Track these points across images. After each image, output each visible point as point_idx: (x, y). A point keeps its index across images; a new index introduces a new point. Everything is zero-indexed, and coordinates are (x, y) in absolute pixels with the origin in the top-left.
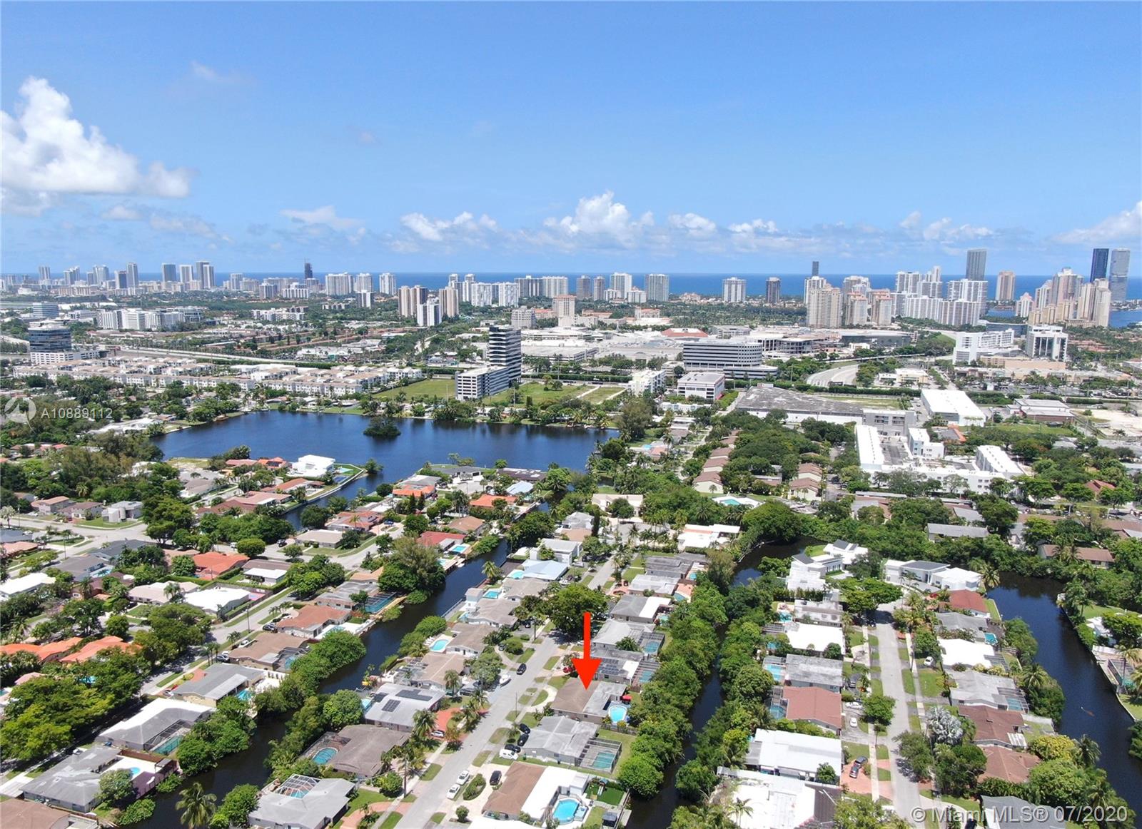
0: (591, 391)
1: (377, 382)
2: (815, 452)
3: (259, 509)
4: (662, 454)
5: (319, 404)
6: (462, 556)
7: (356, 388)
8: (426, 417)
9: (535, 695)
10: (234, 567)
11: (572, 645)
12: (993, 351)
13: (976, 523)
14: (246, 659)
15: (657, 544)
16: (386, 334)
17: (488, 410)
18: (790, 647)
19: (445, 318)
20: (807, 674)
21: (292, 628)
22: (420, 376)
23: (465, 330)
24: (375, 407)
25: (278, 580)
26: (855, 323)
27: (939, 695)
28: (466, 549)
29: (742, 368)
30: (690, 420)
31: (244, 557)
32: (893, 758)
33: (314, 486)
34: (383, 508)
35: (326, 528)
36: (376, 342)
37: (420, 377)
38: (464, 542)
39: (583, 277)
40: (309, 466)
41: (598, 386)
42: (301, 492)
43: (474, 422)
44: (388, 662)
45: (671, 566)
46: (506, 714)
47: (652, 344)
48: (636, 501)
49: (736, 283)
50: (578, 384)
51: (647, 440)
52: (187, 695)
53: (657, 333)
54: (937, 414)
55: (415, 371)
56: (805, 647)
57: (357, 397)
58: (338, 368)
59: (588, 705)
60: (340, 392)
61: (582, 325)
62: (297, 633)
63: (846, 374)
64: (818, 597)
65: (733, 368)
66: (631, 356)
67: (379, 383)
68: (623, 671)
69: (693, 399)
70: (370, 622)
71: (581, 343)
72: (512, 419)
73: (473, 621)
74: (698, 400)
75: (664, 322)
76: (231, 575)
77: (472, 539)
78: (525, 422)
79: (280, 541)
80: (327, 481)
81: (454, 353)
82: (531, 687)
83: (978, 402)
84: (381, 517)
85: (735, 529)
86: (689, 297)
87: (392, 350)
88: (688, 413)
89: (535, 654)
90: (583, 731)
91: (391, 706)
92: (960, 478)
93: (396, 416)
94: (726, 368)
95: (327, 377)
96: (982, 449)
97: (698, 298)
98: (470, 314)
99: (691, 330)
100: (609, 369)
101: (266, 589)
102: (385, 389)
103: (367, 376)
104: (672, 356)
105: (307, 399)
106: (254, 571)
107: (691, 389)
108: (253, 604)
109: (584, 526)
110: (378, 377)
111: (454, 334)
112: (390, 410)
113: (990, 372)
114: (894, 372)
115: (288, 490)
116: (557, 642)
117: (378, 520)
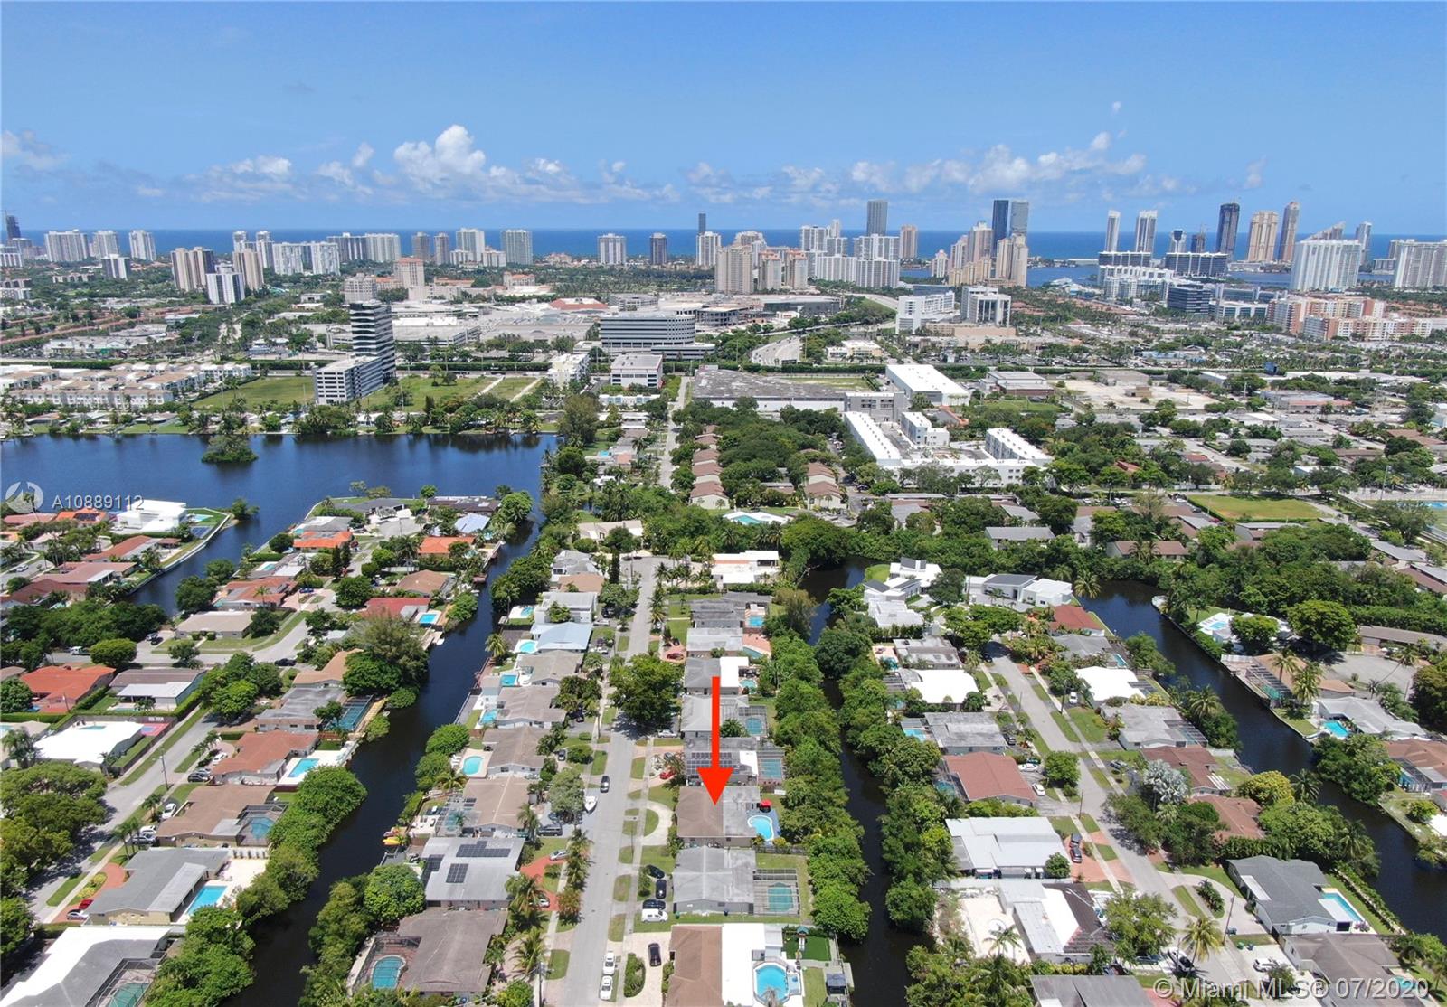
0: (495, 383)
1: (190, 385)
2: (813, 447)
3: (93, 590)
4: (633, 463)
5: (115, 421)
6: (437, 628)
7: (165, 395)
8: (285, 431)
9: (641, 818)
10: (95, 687)
11: (652, 738)
12: (938, 318)
13: (1032, 522)
14: (189, 835)
15: (689, 584)
16: (170, 317)
17: (374, 416)
18: (924, 703)
19: (248, 292)
20: (961, 737)
21: (241, 773)
22: (250, 373)
23: (283, 308)
24: (204, 421)
25: (179, 699)
26: (769, 288)
27: (1106, 739)
28: (437, 616)
29: (673, 347)
30: (643, 415)
31: (104, 670)
32: (1104, 828)
33: (165, 546)
34: (290, 569)
35: (215, 609)
36: (163, 327)
37: (251, 375)
38: (430, 607)
39: (420, 234)
40: (147, 517)
41: (500, 378)
42: (151, 558)
43: (356, 434)
44: (412, 806)
45: (724, 613)
46: (617, 855)
47: (548, 319)
48: (636, 529)
49: (615, 241)
50: (473, 376)
51: (601, 445)
52: (115, 914)
53: (545, 305)
54: (919, 393)
55: (241, 367)
56: (940, 701)
57: (169, 407)
58: (122, 367)
59: (725, 823)
60: (140, 402)
61: (441, 298)
62: (249, 780)
63: (791, 349)
64: (917, 633)
65: (663, 346)
66: (528, 335)
67: (192, 386)
68: (744, 767)
69: (634, 390)
70: (351, 745)
71: (453, 320)
72: (410, 428)
73: (504, 723)
74: (641, 390)
75: (544, 290)
76: (95, 700)
77: (440, 603)
78: (427, 430)
79: (150, 637)
80: (183, 535)
81: (285, 340)
82: (629, 807)
83: (952, 377)
84: (293, 584)
85: (773, 555)
86: (557, 259)
87: (189, 339)
88: (635, 407)
89: (610, 760)
90: (739, 862)
91: (457, 874)
92: (989, 470)
93: (239, 432)
94: (653, 347)
95: (112, 382)
96: (992, 432)
97: (569, 260)
98: (278, 285)
99: (586, 301)
100: (505, 354)
101: (165, 715)
102: (204, 396)
103: (175, 378)
104: (579, 334)
105: (94, 415)
106: (133, 690)
107: (627, 376)
108: (154, 742)
109: (586, 569)
110: (190, 379)
111: (270, 314)
112: (229, 426)
113: (943, 340)
114: (842, 345)
115: (129, 555)
116: (630, 737)
117: (290, 588)
